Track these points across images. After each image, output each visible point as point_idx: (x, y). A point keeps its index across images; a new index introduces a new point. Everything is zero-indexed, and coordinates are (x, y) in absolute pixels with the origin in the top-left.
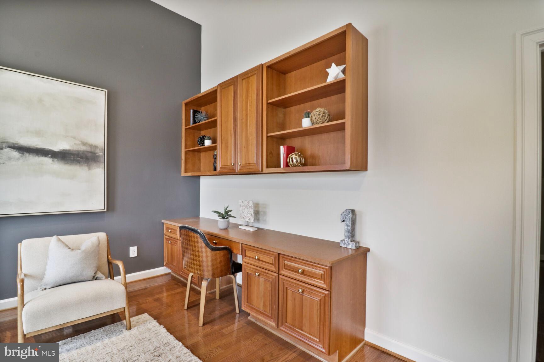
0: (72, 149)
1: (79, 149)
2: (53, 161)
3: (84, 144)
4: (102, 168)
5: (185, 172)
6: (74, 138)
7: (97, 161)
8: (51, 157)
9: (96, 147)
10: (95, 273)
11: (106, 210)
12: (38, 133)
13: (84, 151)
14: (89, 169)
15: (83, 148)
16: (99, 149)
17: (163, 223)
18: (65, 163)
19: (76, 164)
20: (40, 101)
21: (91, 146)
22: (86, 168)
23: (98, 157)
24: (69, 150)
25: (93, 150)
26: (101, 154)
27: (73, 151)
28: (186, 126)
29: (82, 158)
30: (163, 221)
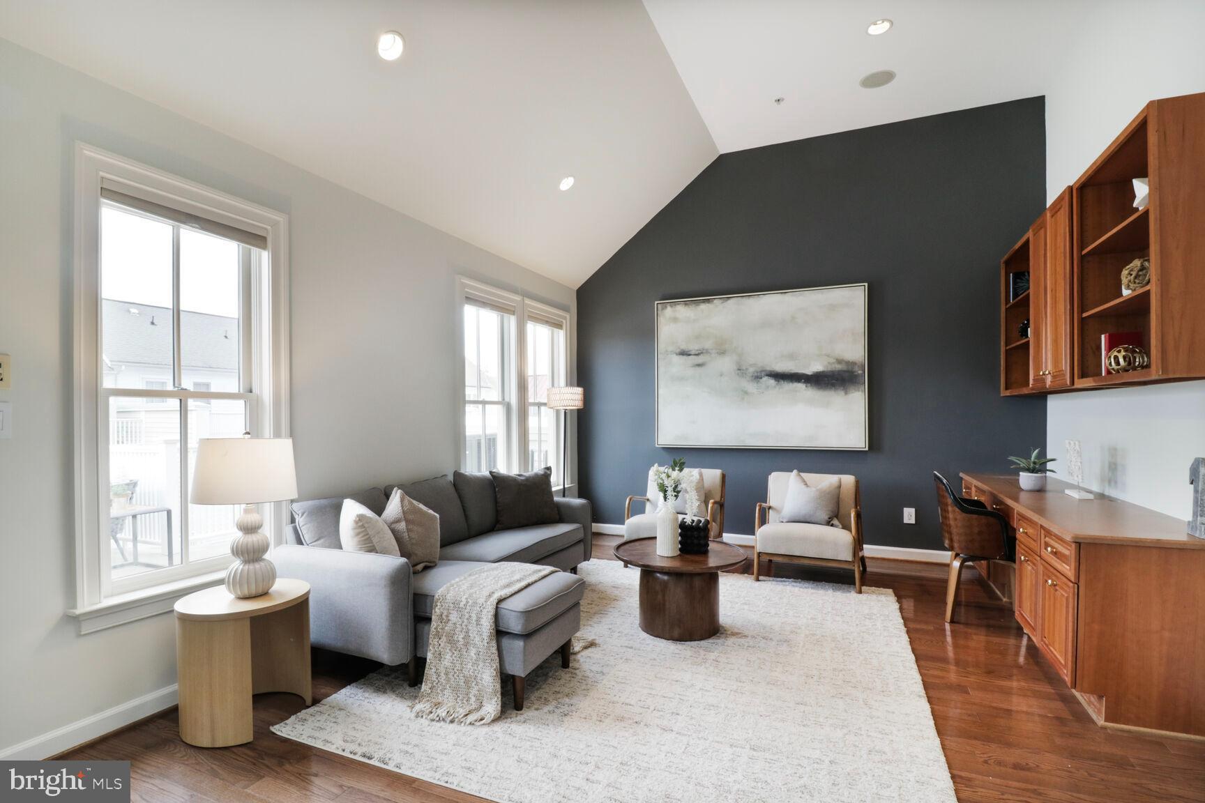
0: (826, 370)
1: (834, 369)
2: (806, 386)
3: (839, 361)
4: (862, 391)
5: (1007, 388)
6: (828, 356)
7: (856, 383)
8: (804, 382)
9: (854, 364)
10: (829, 518)
11: (867, 449)
12: (792, 357)
13: (839, 371)
14: (846, 394)
15: (838, 367)
16: (858, 366)
17: (962, 478)
18: (819, 389)
19: (831, 388)
20: (793, 318)
21: (848, 363)
22: (842, 393)
23: (857, 376)
24: (823, 372)
25: (850, 368)
26: (860, 372)
27: (827, 372)
28: (1006, 304)
29: (837, 380)
30: (961, 475)
